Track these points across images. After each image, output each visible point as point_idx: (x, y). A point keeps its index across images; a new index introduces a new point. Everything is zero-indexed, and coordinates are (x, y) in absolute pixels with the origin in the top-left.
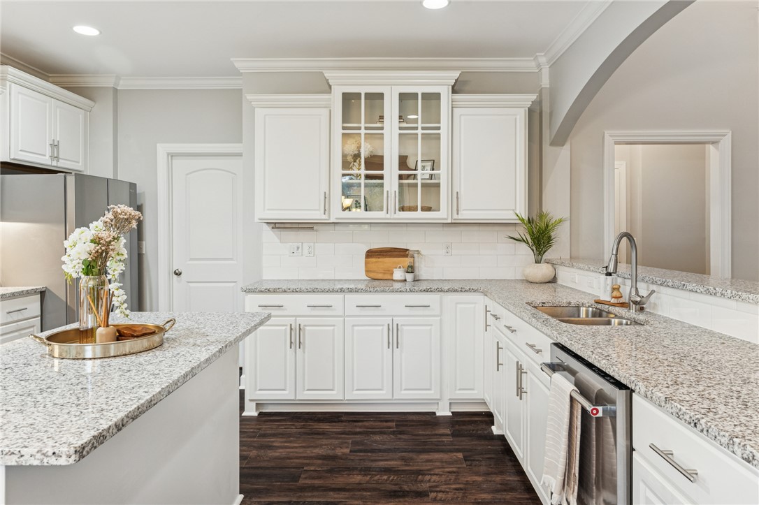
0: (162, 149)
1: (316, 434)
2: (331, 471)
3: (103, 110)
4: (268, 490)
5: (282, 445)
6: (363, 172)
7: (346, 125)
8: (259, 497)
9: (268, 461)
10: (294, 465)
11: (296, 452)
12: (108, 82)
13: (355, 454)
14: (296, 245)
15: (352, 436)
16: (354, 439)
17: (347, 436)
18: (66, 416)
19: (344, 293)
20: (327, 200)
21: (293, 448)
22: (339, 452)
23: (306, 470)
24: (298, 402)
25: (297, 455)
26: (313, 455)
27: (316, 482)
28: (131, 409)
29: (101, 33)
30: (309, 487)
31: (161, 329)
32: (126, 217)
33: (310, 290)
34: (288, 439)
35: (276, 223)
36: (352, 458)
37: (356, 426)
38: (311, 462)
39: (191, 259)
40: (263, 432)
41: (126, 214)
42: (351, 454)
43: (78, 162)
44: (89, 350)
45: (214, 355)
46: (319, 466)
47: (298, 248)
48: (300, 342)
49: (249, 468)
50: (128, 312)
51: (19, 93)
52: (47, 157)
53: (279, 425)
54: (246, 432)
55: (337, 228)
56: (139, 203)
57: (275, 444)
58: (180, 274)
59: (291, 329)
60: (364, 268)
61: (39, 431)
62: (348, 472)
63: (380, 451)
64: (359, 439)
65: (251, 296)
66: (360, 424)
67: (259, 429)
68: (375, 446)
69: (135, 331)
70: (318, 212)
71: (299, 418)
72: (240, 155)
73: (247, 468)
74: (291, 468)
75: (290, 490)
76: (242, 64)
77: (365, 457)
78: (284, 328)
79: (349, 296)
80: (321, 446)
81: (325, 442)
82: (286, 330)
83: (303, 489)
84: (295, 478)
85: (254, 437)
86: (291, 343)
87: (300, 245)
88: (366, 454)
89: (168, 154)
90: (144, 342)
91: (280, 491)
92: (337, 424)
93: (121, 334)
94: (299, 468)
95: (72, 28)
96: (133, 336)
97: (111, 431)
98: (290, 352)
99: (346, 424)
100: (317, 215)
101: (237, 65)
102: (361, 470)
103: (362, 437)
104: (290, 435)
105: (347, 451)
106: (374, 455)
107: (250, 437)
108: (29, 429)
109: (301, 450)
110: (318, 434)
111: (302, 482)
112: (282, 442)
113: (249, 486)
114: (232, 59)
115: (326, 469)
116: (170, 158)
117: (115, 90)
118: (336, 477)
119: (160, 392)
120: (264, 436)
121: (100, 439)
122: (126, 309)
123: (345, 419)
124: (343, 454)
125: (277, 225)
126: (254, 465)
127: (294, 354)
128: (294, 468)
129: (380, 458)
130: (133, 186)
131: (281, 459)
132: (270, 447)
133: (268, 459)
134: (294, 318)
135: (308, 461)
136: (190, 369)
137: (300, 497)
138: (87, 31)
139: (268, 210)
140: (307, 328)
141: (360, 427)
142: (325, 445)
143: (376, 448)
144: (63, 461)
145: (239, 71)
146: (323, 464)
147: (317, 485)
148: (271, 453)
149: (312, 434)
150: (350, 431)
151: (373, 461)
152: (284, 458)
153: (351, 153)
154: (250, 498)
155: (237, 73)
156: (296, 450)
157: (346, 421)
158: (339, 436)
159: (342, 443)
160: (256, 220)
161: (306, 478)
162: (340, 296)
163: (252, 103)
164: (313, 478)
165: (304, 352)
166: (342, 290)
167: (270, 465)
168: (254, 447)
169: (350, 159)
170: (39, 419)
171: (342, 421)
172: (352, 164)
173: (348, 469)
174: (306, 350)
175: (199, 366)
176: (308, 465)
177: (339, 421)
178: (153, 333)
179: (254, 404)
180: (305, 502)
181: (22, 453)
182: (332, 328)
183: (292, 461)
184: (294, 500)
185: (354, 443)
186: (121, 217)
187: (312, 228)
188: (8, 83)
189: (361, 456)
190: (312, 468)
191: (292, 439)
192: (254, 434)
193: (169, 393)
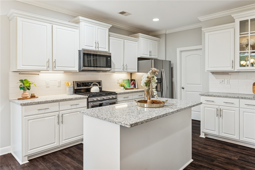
0: (178, 50)
1: (225, 149)
2: (227, 163)
3: (163, 40)
4: (202, 161)
5: (211, 149)
6: (250, 51)
7: (241, 33)
8: (198, 162)
9: (205, 153)
10: (213, 157)
11: (216, 153)
12: (164, 32)
13: (240, 161)
14: (222, 80)
15: (240, 154)
16: (241, 156)
17: (238, 154)
18: (132, 118)
19: (239, 99)
20: (233, 63)
21: (215, 151)
22: (233, 158)
23: (217, 160)
24: (220, 137)
25: (216, 154)
26: (222, 156)
27: (220, 165)
28: (145, 119)
29: (159, 19)
30: (217, 165)
31: (164, 102)
32: (154, 71)
33: (224, 96)
34: (214, 148)
35: (213, 72)
36: (238, 161)
37: (244, 151)
38: (220, 158)
39: (187, 84)
40: (205, 143)
41: (154, 70)
42: (238, 160)
43: (156, 56)
44: (146, 105)
45: (175, 111)
46: (223, 160)
47: (223, 81)
48: (221, 115)
49: (198, 153)
50: (157, 97)
51: (142, 39)
52: (149, 55)
53: (212, 143)
54: (200, 142)
55: (240, 73)
56: (172, 67)
57: (208, 148)
58: (184, 88)
59: (217, 110)
60: (252, 90)
61: (126, 120)
62: (234, 166)
63: (252, 163)
64: (244, 156)
65: (202, 97)
66: (246, 151)
67: (204, 142)
68: (250, 161)
69: (157, 102)
70: (230, 68)
71: (220, 142)
72: (201, 49)
73: (197, 153)
74: (212, 157)
75: (209, 164)
76: (201, 19)
77: (244, 163)
78: (215, 109)
79: (241, 100)
80: (226, 154)
81: (228, 153)
82: (215, 110)
83: (214, 165)
84: (213, 161)
85: (202, 144)
86: (217, 115)
87: (224, 80)
88: (245, 162)
89: (180, 51)
90: (158, 105)
91: (206, 163)
92: (235, 148)
93: (153, 102)
94: (215, 158)
95: (152, 20)
96: (156, 103)
97: (139, 123)
98: (217, 118)
99: (240, 149)
100: (230, 69)
101: (200, 19)
102: (240, 167)
103: (245, 156)
104: (215, 147)
105: (237, 159)
106: (248, 164)
107: (200, 144)
108: (125, 119)
109: (218, 153)
110: (227, 150)
111: (214, 163)
112: (211, 148)
113: (196, 158)
114: (198, 18)
115: (225, 162)
116: (181, 52)
117: (166, 34)
118: (229, 166)
119: (154, 117)
120: (205, 145)
121: (136, 124)
122: (157, 96)
123: (240, 147)
124: (234, 159)
125: (214, 73)
126: (199, 152)
127: (218, 119)
128: (213, 158)
129: (251, 166)
130: (170, 62)
131: (209, 153)
132: (206, 149)
133: (205, 152)
134: (218, 106)
135: (219, 157)
136: (165, 113)
137: (212, 167)
138: (156, 20)
139: (210, 67)
140: (224, 110)
141: (245, 152)
142: (228, 154)
143: (251, 162)
144: (128, 126)
145: (200, 21)
146: (224, 160)
147: (220, 166)
148: (206, 151)
149: (224, 149)
150: (240, 152)
151: (247, 165)
152: (210, 154)
153: (245, 44)
154: (195, 162)
155: (200, 22)
156: (216, 152)
157: (240, 148)
158: (235, 153)
159: (235, 155)
160: (206, 71)
161: (217, 162)
162: (238, 100)
163: (204, 31)
164: (220, 163)
165: (222, 119)
166: (238, 98)
167: (205, 154)
168: (201, 147)
169: (244, 46)
170: (128, 117)
171: (238, 148)
172: (245, 48)
173: (235, 165)
174: (223, 118)
175: (169, 113)
176: (219, 158)
177: (237, 148)
178: (161, 103)
179: (204, 134)
180: (214, 169)
181: (122, 123)
182: (234, 111)
183: (213, 155)
184: (210, 167)
185: (240, 157)
186: (153, 71)
187: (228, 74)
188: (140, 37)
189: (242, 162)
190: (220, 160)
191: (215, 148)
192: (202, 143)
193: (158, 118)
